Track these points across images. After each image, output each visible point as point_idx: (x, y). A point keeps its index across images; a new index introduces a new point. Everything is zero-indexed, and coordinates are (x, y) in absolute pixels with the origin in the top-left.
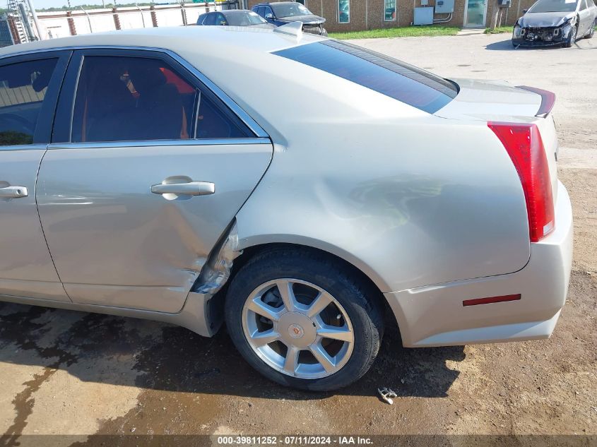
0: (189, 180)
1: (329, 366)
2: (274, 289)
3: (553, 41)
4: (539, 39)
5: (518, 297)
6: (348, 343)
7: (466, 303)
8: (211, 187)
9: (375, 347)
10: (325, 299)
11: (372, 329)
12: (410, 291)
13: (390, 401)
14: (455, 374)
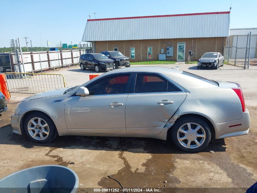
0: (167, 101)
1: (199, 144)
2: (187, 126)
3: (211, 67)
4: (206, 66)
5: (241, 125)
6: (204, 138)
7: (230, 127)
8: (173, 102)
9: (210, 138)
10: (199, 127)
11: (210, 133)
12: (219, 124)
13: (213, 153)
14: (226, 148)
